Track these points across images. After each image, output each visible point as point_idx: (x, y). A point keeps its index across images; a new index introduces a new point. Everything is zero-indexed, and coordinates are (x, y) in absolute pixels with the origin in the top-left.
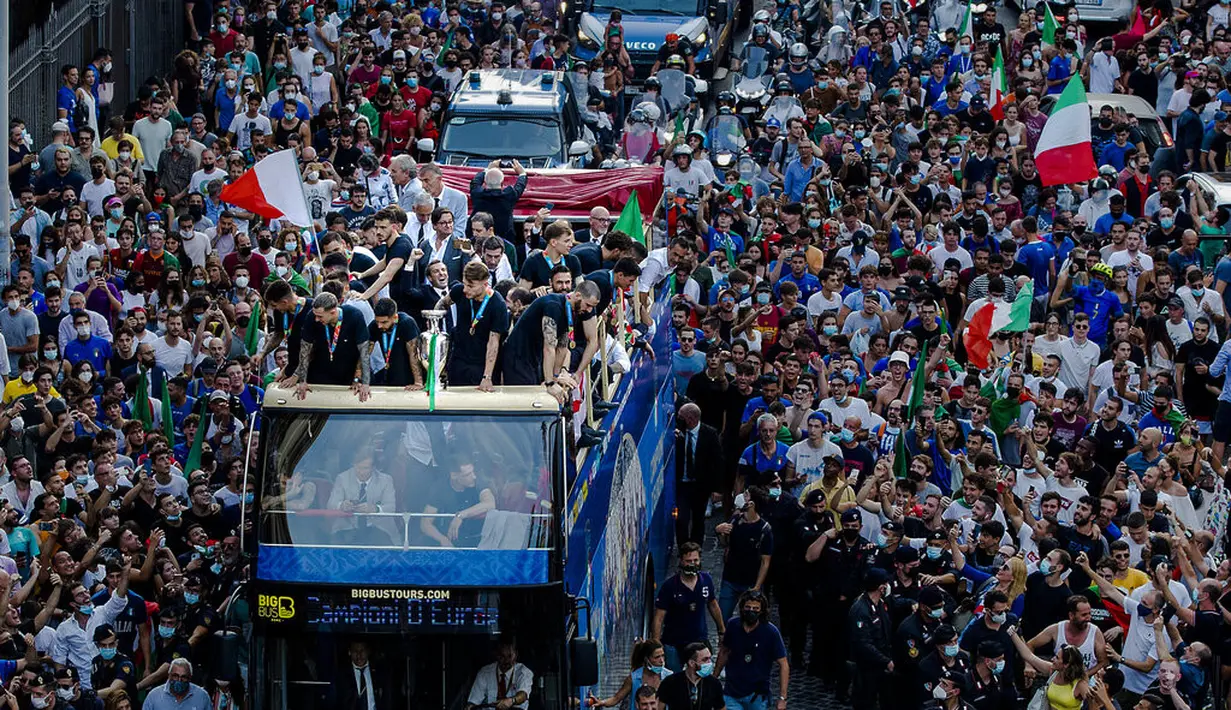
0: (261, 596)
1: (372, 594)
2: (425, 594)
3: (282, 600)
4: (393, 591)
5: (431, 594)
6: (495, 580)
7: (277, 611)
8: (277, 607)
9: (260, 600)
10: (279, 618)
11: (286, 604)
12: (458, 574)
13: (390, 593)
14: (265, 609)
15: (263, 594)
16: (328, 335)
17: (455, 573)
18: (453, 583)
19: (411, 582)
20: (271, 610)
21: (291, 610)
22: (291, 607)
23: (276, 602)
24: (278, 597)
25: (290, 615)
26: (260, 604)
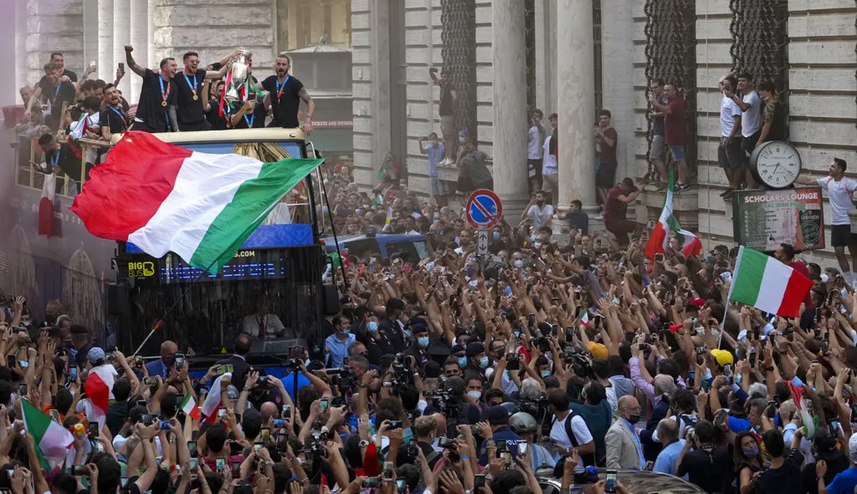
0: (130, 264)
2: (239, 254)
3: (145, 264)
5: (243, 254)
6: (282, 243)
7: (142, 272)
8: (142, 269)
9: (130, 266)
10: (143, 276)
11: (148, 267)
12: (259, 241)
14: (134, 272)
15: (131, 262)
16: (162, 88)
18: (257, 245)
20: (138, 271)
21: (151, 270)
22: (152, 268)
23: (141, 266)
24: (142, 263)
25: (151, 274)
26: (130, 269)
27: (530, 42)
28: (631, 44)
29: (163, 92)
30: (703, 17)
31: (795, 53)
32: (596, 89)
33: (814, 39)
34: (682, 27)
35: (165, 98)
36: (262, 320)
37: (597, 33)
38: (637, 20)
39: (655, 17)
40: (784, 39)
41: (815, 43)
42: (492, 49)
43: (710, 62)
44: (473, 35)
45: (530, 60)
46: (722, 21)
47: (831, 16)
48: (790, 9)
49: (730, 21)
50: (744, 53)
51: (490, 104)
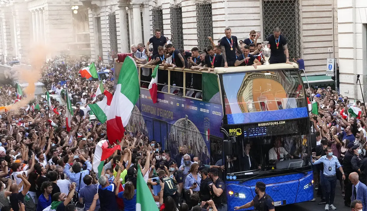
0: (230, 130)
1: (264, 124)
2: (279, 123)
4: (270, 123)
5: (280, 123)
8: (236, 132)
10: (237, 135)
11: (239, 131)
12: (287, 116)
13: (269, 124)
14: (232, 133)
15: (231, 129)
16: (229, 42)
17: (286, 116)
18: (286, 119)
19: (274, 120)
20: (234, 133)
21: (240, 132)
22: (240, 131)
23: (235, 131)
24: (236, 129)
25: (240, 134)
26: (230, 132)
27: (128, 30)
28: (150, 30)
29: (230, 44)
30: (165, 24)
31: (184, 31)
32: (143, 40)
33: (188, 28)
34: (160, 26)
35: (231, 46)
36: (277, 150)
37: (142, 28)
38: (151, 25)
39: (155, 24)
40: (182, 29)
41: (188, 29)
42: (120, 32)
43: (167, 34)
44: (116, 29)
45: (128, 34)
46: (169, 25)
47: (192, 24)
48: (183, 22)
49: (170, 25)
50: (174, 32)
51: (120, 44)
